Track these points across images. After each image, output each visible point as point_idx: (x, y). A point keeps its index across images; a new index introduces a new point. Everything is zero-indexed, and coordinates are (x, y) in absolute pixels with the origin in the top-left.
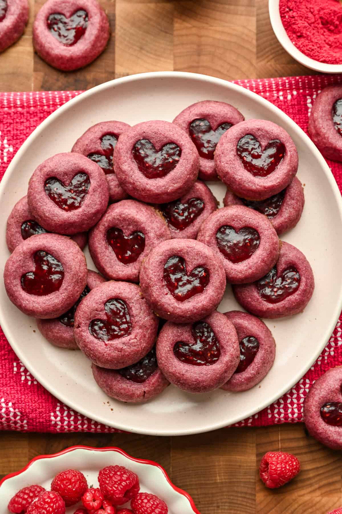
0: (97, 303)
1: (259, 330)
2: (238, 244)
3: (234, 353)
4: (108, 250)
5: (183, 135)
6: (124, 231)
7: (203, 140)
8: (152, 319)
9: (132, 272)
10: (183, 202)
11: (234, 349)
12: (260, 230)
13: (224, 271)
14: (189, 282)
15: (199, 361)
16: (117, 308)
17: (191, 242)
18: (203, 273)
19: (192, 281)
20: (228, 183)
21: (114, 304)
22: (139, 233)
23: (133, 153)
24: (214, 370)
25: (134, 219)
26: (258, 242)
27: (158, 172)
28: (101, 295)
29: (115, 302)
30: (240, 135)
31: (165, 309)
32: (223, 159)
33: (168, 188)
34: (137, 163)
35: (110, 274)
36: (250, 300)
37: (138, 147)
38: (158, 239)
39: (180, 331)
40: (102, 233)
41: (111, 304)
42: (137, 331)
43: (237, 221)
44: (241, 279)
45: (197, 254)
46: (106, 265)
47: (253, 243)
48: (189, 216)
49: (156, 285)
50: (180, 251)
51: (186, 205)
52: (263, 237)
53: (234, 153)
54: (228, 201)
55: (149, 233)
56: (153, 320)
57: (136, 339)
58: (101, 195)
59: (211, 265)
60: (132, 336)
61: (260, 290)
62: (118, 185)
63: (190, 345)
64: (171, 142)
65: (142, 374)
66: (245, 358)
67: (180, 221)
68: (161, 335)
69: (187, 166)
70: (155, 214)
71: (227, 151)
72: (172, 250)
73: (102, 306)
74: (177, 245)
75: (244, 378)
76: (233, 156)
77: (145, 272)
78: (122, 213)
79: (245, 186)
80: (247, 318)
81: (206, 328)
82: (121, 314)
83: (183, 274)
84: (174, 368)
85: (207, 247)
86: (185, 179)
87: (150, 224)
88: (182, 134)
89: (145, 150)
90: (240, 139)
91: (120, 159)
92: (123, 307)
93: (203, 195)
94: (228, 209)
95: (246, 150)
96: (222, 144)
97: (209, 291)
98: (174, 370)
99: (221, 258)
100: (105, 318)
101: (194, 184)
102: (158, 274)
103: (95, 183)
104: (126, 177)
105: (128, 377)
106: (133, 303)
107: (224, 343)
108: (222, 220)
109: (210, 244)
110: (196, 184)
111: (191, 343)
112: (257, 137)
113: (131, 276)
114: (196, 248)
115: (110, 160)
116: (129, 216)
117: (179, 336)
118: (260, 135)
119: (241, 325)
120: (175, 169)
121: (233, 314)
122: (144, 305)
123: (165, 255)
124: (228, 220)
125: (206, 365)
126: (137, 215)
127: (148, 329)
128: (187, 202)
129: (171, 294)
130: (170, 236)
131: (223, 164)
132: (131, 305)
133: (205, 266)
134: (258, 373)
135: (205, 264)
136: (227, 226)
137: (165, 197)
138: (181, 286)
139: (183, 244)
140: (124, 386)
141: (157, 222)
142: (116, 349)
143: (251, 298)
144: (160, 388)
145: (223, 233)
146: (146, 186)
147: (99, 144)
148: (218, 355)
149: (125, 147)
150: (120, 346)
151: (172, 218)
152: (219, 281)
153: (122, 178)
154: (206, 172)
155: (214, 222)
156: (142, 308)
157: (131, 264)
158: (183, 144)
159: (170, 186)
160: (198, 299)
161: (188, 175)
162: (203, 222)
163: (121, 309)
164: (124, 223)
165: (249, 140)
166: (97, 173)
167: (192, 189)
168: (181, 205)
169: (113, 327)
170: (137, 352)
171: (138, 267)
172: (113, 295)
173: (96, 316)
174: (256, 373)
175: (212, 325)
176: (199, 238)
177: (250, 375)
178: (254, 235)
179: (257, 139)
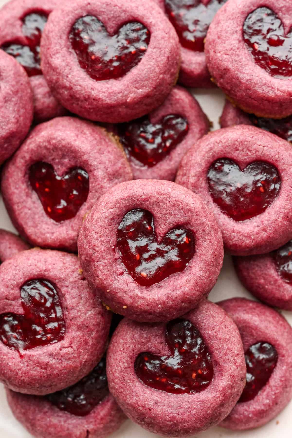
0: (7, 287)
1: (277, 332)
2: (244, 188)
3: (236, 373)
4: (31, 198)
5: (153, 9)
6: (56, 167)
7: (187, 20)
8: (99, 313)
9: (68, 235)
10: (153, 120)
11: (237, 366)
12: (281, 166)
13: (221, 235)
14: (160, 253)
15: (177, 386)
16: (41, 295)
17: (163, 185)
18: (184, 239)
19: (166, 252)
20: (228, 87)
21: (37, 289)
22: (79, 171)
23: (71, 38)
24: (202, 402)
25: (71, 147)
26: (277, 186)
27: (112, 69)
28: (14, 272)
29: (38, 285)
30: (249, 7)
31: (119, 298)
32: (219, 48)
33: (127, 96)
34: (77, 54)
35: (33, 237)
36: (262, 281)
37: (78, 29)
38: (110, 180)
39: (145, 336)
40: (21, 171)
41: (32, 288)
42: (74, 334)
43: (242, 150)
44: (248, 247)
45: (174, 205)
46: (26, 223)
47: (269, 188)
48: (163, 144)
49: (104, 258)
50: (146, 200)
51: (158, 127)
52: (286, 178)
53: (238, 36)
54: (227, 120)
55: (94, 170)
56: (100, 316)
57: (72, 347)
58: (19, 107)
59: (197, 224)
60: (65, 342)
61: (279, 266)
62: (48, 93)
63: (163, 358)
64: (134, 20)
65: (84, 402)
66: (253, 378)
67: (149, 151)
68: (114, 339)
69: (159, 59)
70: (107, 140)
71: (227, 33)
72: (131, 198)
73: (16, 292)
74: (140, 190)
75: (253, 412)
76: (237, 42)
77: (86, 236)
78: (52, 137)
79: (256, 92)
80: (257, 310)
81: (188, 330)
82: (48, 304)
83: (150, 240)
84: (134, 398)
85: (192, 193)
86: (156, 81)
87: (97, 155)
88: (151, 7)
89: (90, 32)
90: (248, 14)
91: (48, 49)
92: (52, 293)
93: (185, 109)
94: (227, 131)
95: (258, 32)
96: (219, 23)
97: (194, 269)
98: (134, 401)
99: (215, 212)
100: (21, 311)
101: (171, 90)
102: (107, 239)
103: (8, 87)
104: (58, 78)
105: (63, 406)
106: (67, 287)
107: (220, 355)
108: (218, 148)
109: (197, 189)
110: (176, 91)
111: (164, 355)
112: (276, 11)
113: (65, 240)
114: (172, 194)
115: (36, 53)
116: (64, 143)
117: (143, 344)
118: (282, 7)
119: (249, 323)
120: (140, 64)
121: (234, 303)
122: (85, 291)
123: (119, 208)
124: (228, 149)
125: (188, 393)
126: (75, 140)
127: (92, 331)
128: (161, 121)
129: (130, 274)
130: (131, 175)
131: (219, 55)
132: (64, 290)
133: (189, 227)
134: (275, 403)
135: (187, 223)
136: (225, 158)
137: (122, 110)
138: (146, 260)
139: (150, 188)
140: (55, 420)
141: (109, 152)
142: (39, 364)
143: (265, 279)
144: (113, 424)
145: (219, 170)
146: (91, 92)
147: (18, 27)
148: (210, 377)
149: (57, 29)
150: (45, 359)
151: (136, 146)
152: (211, 252)
153: (53, 79)
154: (192, 72)
155: (203, 153)
156: (83, 296)
157: (67, 222)
158: (153, 23)
159: (130, 92)
160: (175, 283)
161: (161, 74)
162: (186, 154)
163: (47, 297)
164: (55, 154)
165: (264, 16)
166: (12, 72)
167: (169, 100)
168: (151, 125)
169: (34, 326)
170: (72, 370)
171: (78, 227)
172: (35, 272)
173: (6, 307)
174: (273, 403)
175: (199, 324)
176: (179, 178)
177: (263, 408)
178: (272, 174)
179: (276, 14)
